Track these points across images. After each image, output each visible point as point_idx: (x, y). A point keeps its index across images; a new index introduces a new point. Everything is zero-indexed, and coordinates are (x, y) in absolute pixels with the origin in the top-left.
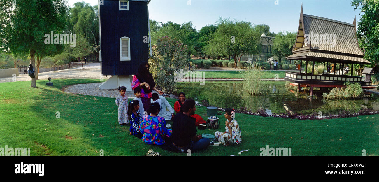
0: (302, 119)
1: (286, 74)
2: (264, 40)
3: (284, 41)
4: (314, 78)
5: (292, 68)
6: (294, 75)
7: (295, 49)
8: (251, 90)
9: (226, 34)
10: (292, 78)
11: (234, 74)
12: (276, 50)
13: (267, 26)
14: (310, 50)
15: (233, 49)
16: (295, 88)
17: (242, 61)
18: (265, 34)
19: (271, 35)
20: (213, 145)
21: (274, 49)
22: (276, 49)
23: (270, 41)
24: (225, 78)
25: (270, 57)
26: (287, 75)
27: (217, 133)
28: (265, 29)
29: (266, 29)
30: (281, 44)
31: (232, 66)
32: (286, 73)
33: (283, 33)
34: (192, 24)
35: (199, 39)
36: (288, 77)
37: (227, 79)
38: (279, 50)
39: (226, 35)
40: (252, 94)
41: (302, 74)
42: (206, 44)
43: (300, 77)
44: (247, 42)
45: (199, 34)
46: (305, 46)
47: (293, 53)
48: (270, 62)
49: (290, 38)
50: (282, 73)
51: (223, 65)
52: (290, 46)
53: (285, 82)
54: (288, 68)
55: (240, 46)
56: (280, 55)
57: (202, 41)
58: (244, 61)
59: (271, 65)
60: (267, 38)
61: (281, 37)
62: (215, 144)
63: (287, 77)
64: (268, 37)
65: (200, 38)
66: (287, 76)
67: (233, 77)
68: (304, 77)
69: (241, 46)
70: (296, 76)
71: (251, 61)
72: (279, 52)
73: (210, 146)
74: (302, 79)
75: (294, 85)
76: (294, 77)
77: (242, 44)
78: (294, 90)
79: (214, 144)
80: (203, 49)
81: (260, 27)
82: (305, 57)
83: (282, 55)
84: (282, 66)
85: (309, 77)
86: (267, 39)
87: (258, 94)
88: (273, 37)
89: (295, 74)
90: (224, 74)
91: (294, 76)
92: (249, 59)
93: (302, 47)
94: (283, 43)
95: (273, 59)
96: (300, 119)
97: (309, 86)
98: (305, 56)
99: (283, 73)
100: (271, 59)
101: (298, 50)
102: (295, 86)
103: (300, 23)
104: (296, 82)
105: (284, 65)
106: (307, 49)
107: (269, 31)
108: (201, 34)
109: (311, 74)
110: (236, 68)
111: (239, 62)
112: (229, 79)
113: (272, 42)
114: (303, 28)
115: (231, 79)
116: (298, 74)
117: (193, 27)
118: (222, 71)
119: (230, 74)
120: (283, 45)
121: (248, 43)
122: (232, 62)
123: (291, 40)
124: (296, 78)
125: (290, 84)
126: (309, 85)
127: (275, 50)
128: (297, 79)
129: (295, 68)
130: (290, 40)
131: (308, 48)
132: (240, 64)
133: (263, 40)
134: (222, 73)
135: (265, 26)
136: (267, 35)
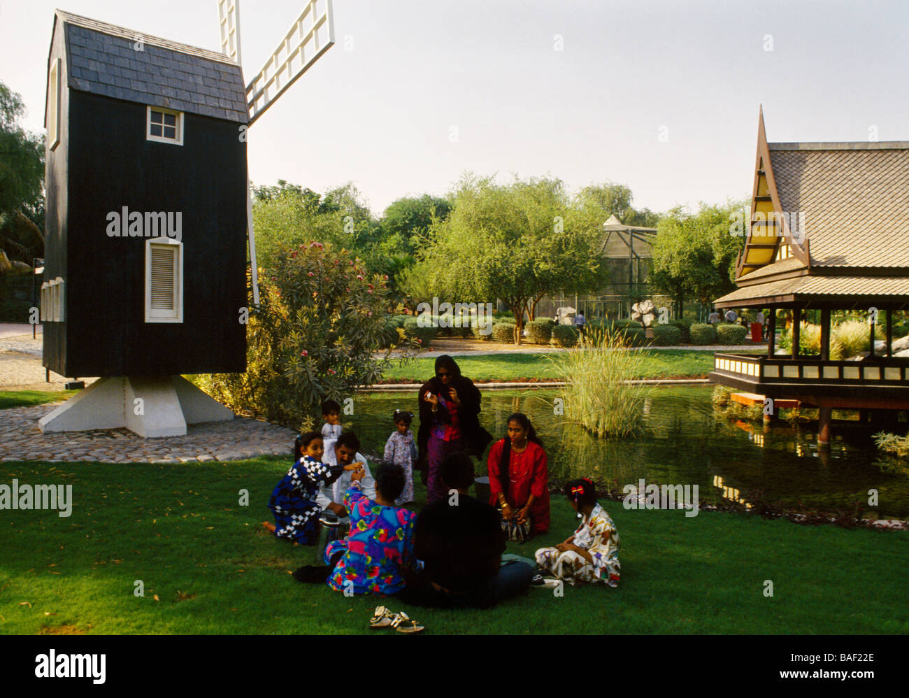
0: (803, 523)
1: (717, 360)
2: (614, 239)
3: (691, 241)
4: (831, 373)
5: (728, 339)
6: (751, 365)
7: (746, 270)
8: (594, 419)
9: (484, 226)
10: (741, 375)
11: (519, 364)
12: (664, 273)
13: (620, 188)
14: (806, 272)
15: (510, 280)
16: (754, 412)
17: (541, 320)
18: (618, 217)
19: (639, 218)
20: (543, 586)
21: (656, 271)
22: (663, 271)
23: (637, 244)
24: (488, 381)
25: (640, 300)
26: (722, 364)
27: (544, 554)
28: (614, 198)
29: (618, 201)
30: (679, 253)
31: (508, 336)
32: (716, 357)
33: (684, 211)
34: (355, 189)
35: (383, 245)
36: (724, 371)
37: (498, 384)
38: (674, 273)
39: (483, 230)
40: (600, 433)
41: (782, 362)
42: (412, 262)
43: (772, 371)
44: (563, 252)
45: (380, 227)
46: (784, 256)
47: (739, 285)
48: (640, 319)
49: (717, 228)
50: (693, 355)
51: (473, 335)
52: (718, 257)
53: (712, 391)
54: (713, 338)
55: (535, 266)
56: (679, 290)
57: (392, 251)
58: (549, 319)
59: (645, 327)
60: (626, 232)
61: (681, 225)
62: (547, 581)
63: (719, 370)
64: (630, 228)
65: (386, 242)
66: (722, 368)
67: (517, 375)
68: (791, 372)
69: (541, 266)
70: (758, 366)
71: (570, 315)
72: (677, 282)
73: (533, 588)
74: (781, 378)
75: (746, 399)
76: (751, 373)
77: (545, 260)
78: (750, 420)
79: (544, 583)
80: (400, 280)
81: (596, 193)
82: (791, 299)
83: (690, 291)
84: (687, 330)
85: (811, 372)
86: (627, 238)
87: (620, 435)
88: (644, 226)
89: (755, 362)
90: (482, 364)
91: (753, 370)
92: (563, 309)
93: (772, 261)
94: (690, 248)
95: (650, 308)
96: (796, 522)
97: (814, 403)
98: (791, 294)
99: (696, 358)
100: (646, 306)
101: (759, 273)
102: (752, 405)
103: (760, 174)
104: (758, 390)
105: (695, 327)
106: (795, 268)
107: (628, 205)
108: (390, 227)
109: (820, 359)
110: (521, 343)
111: (530, 322)
112: (505, 382)
113: (646, 245)
114: (772, 191)
115: (510, 381)
116: (763, 361)
117: (360, 201)
118: (475, 354)
119: (508, 364)
120: (691, 256)
121: (567, 255)
122: (506, 325)
123: (721, 232)
124: (757, 374)
125: (733, 399)
126: (812, 400)
127: (658, 275)
128: (762, 378)
129: (743, 336)
130: (718, 234)
131: (800, 264)
132: (533, 328)
133: (610, 240)
134: (476, 363)
135: (612, 188)
136: (623, 222)
